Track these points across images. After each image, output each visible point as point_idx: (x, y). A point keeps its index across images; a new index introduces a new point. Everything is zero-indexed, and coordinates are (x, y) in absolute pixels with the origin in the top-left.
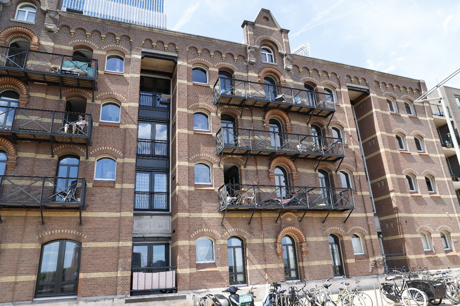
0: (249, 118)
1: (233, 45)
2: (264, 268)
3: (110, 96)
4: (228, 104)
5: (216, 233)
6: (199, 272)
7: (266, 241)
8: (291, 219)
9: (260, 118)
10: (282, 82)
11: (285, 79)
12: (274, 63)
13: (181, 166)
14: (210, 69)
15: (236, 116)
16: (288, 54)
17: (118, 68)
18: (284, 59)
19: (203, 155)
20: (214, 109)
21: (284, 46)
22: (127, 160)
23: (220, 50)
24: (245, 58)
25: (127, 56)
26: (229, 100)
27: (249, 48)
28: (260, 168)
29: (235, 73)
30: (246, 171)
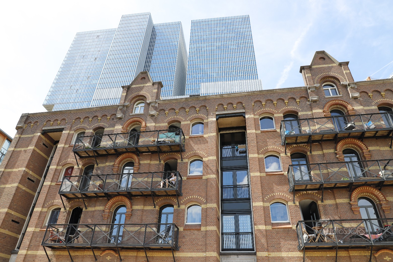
0: (320, 153)
1: (294, 90)
3: (194, 155)
4: (296, 143)
8: (390, 258)
9: (332, 151)
10: (351, 111)
11: (353, 107)
12: (339, 95)
13: (256, 206)
14: (275, 115)
15: (307, 153)
16: (350, 83)
18: (348, 89)
19: (276, 194)
20: (283, 150)
21: (346, 77)
22: (209, 205)
23: (282, 98)
24: (307, 98)
25: (205, 121)
26: (295, 139)
27: (309, 89)
28: (339, 201)
29: (299, 114)
30: (324, 206)
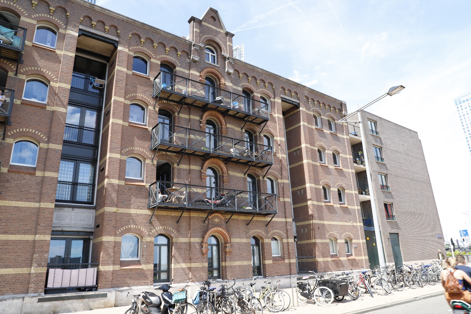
0: (187, 116)
1: (178, 39)
2: (188, 267)
3: (37, 73)
4: (167, 99)
5: (143, 230)
6: (122, 269)
7: (193, 240)
8: (218, 220)
9: (198, 118)
10: (222, 85)
11: (225, 82)
12: (216, 64)
13: (112, 158)
14: (152, 60)
15: (174, 113)
16: (230, 58)
17: (49, 42)
18: (226, 62)
19: (136, 148)
20: (152, 103)
21: (228, 50)
22: (52, 146)
23: (164, 43)
24: (188, 54)
25: (61, 31)
26: (168, 95)
27: (194, 45)
28: (193, 167)
29: (177, 68)
30: (179, 170)
